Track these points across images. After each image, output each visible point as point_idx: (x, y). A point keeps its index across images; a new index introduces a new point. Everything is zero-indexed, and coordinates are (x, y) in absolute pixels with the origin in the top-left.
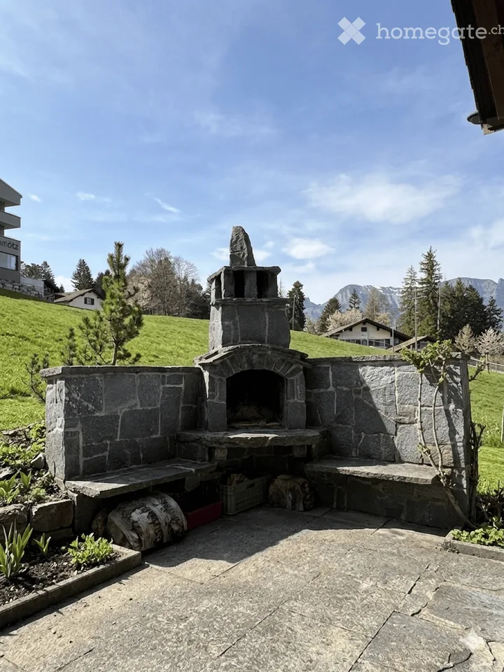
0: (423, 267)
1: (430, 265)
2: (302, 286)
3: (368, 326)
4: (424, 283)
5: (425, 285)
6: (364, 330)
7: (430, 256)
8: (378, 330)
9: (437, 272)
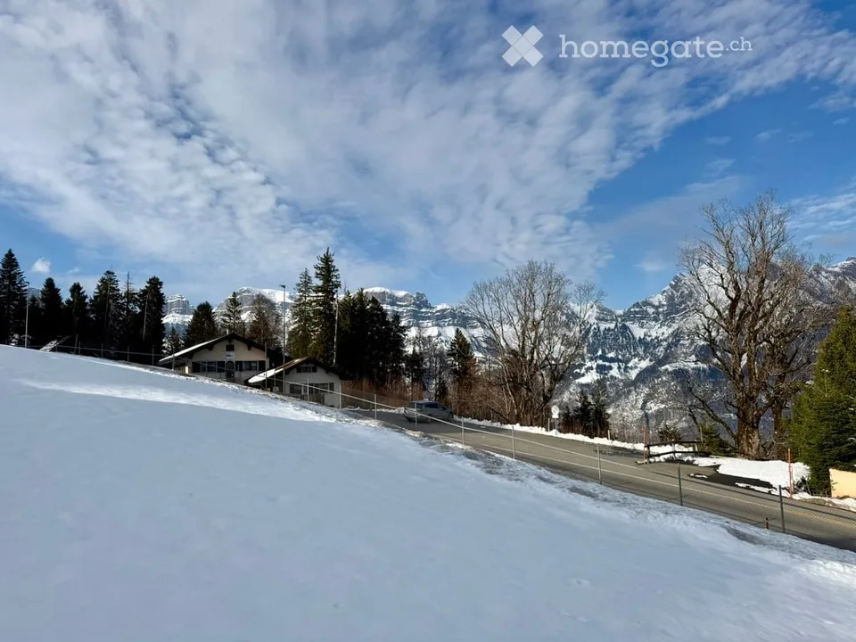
0: (319, 272)
1: (327, 269)
2: (161, 284)
3: (236, 343)
4: (320, 291)
5: (320, 294)
6: (230, 348)
7: (327, 260)
8: (249, 349)
9: (334, 280)
